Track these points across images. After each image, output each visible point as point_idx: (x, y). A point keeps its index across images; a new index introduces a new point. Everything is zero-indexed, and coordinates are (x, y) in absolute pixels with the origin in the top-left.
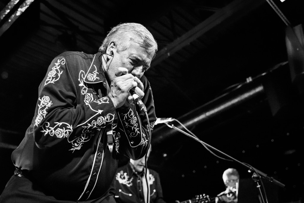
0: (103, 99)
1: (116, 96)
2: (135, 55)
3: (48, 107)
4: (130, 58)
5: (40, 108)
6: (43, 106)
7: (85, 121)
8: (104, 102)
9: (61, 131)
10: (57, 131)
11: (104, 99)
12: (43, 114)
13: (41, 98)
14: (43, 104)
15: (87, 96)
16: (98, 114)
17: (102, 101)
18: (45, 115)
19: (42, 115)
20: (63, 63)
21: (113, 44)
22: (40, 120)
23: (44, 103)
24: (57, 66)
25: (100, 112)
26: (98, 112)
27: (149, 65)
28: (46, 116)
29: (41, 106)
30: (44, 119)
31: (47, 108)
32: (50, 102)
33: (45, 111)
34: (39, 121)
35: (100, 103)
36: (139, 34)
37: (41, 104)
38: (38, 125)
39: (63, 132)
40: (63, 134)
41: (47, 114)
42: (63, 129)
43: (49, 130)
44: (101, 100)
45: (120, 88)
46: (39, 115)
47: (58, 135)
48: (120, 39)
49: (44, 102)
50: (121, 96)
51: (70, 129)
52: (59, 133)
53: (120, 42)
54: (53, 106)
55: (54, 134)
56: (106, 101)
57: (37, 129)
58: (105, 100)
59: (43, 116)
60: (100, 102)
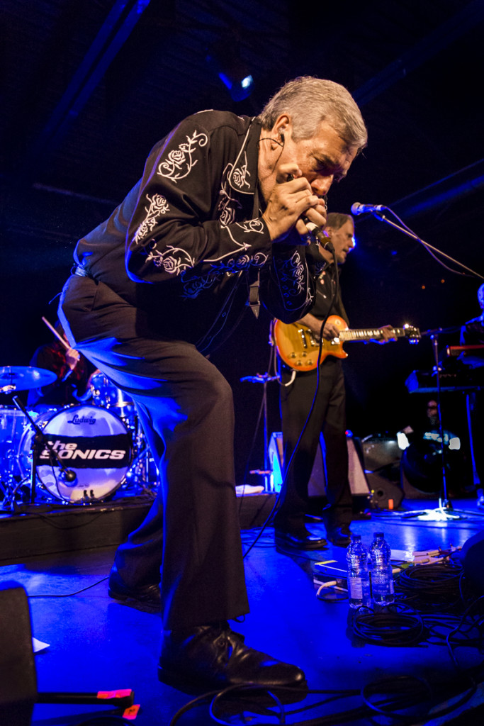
0: (253, 223)
1: (275, 221)
2: (325, 153)
3: (161, 214)
4: (316, 155)
5: (148, 215)
6: (154, 213)
7: (218, 257)
8: (255, 230)
9: (174, 262)
10: (168, 261)
11: (256, 224)
12: (151, 223)
13: (151, 197)
14: (154, 209)
15: (225, 213)
16: (241, 249)
17: (253, 227)
18: (152, 226)
19: (147, 224)
20: (202, 143)
21: (284, 119)
22: (143, 232)
23: (156, 207)
24: (189, 146)
25: (247, 246)
26: (241, 247)
27: (345, 173)
28: (153, 228)
29: (151, 212)
30: (150, 234)
31: (158, 215)
32: (165, 206)
33: (154, 219)
34: (141, 234)
35: (249, 231)
36: (340, 109)
37: (151, 209)
38: (139, 241)
39: (177, 265)
40: (176, 268)
41: (156, 225)
42: (178, 260)
43: (154, 255)
44: (250, 226)
45: (286, 206)
46: (144, 224)
47: (168, 267)
48: (302, 113)
49: (156, 205)
50: (286, 221)
51: (189, 263)
52: (170, 264)
53: (300, 120)
54: (169, 215)
55: (162, 265)
56: (258, 228)
57: (135, 247)
58: (256, 226)
59: (149, 227)
60: (249, 228)
